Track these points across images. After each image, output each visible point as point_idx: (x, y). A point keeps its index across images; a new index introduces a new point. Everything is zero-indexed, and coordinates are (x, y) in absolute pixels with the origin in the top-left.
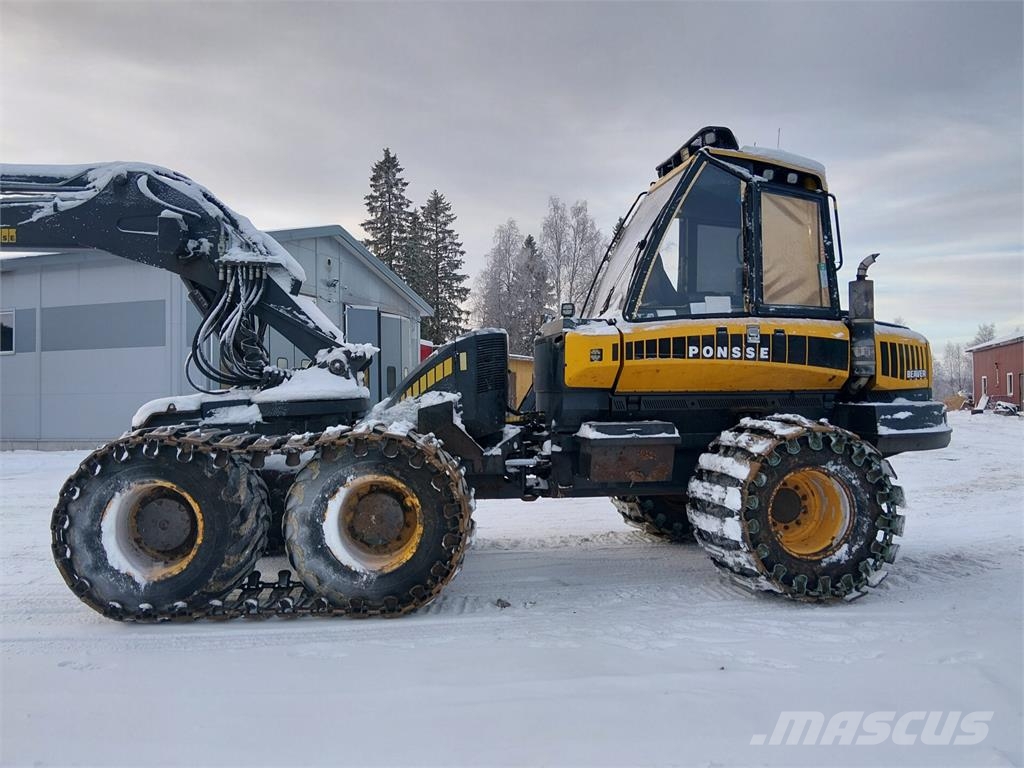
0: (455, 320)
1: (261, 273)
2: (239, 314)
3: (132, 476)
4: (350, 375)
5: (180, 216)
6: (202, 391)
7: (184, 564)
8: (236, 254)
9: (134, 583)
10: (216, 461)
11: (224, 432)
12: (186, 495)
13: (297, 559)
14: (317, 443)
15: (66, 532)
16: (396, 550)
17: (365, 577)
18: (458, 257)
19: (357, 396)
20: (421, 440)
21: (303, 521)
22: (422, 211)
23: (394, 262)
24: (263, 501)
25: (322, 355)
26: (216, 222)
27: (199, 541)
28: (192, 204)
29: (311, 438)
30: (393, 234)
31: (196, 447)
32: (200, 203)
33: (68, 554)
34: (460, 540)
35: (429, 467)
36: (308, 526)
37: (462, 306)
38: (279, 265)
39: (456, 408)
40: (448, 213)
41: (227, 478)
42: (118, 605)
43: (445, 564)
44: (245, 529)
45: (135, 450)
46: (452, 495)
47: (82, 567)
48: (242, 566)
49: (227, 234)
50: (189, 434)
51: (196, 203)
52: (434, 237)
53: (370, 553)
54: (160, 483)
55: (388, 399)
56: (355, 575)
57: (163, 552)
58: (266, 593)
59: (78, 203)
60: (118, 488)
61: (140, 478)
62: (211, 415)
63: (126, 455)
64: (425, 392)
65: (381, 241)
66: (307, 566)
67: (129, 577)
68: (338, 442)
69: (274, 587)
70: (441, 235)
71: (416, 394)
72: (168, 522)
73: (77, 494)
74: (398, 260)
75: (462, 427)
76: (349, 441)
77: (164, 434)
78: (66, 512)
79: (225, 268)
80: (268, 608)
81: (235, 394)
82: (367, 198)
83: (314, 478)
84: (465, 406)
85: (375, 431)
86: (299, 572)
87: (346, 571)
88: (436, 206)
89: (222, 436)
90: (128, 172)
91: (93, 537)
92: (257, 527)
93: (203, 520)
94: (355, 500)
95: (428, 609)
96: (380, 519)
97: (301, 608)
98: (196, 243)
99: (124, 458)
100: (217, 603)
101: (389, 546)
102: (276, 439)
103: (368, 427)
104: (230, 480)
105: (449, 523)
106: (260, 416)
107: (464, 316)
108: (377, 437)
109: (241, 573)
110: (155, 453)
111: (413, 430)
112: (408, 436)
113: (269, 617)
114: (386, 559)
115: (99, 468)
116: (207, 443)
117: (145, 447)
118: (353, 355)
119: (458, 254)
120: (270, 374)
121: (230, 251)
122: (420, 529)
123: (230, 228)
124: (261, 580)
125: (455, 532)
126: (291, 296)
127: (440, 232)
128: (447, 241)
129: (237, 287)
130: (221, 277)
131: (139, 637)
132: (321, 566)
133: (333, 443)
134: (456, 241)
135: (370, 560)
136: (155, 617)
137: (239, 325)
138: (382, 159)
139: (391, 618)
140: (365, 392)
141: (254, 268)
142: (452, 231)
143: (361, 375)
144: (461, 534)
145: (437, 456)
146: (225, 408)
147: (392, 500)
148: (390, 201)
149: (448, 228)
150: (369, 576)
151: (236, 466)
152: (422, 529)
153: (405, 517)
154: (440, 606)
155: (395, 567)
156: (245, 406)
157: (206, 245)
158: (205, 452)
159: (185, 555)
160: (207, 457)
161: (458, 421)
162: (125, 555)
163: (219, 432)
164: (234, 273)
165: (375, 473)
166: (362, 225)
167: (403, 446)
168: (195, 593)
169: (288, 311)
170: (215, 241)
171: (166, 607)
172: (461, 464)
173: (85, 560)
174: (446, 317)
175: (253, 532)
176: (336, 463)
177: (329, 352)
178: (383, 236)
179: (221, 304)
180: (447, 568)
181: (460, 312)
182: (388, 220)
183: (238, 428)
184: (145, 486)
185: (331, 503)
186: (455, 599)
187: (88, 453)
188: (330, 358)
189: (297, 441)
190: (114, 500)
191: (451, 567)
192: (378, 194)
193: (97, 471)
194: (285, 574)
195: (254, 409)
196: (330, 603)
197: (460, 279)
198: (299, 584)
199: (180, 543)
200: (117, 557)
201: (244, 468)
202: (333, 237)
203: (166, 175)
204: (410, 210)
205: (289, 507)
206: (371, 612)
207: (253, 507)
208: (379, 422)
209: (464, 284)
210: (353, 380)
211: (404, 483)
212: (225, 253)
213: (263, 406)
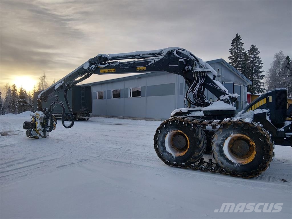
0: (259, 85)
1: (205, 74)
2: (198, 86)
3: (172, 129)
4: (230, 103)
5: (184, 60)
6: (188, 107)
7: (185, 153)
8: (198, 69)
9: (172, 156)
10: (193, 126)
11: (194, 118)
12: (185, 134)
13: (215, 156)
14: (221, 123)
15: (157, 141)
16: (246, 158)
17: (236, 165)
18: (260, 65)
19: (233, 110)
20: (256, 124)
21: (217, 145)
22: (248, 52)
23: (238, 68)
24: (205, 138)
25: (222, 97)
26: (193, 61)
27: (188, 147)
28: (187, 57)
29: (219, 122)
30: (238, 60)
31: (188, 122)
32: (189, 56)
33: (157, 147)
34: (270, 158)
35: (259, 133)
36: (219, 147)
37: (262, 81)
38: (210, 72)
39: (267, 114)
40: (257, 51)
41: (196, 131)
42: (168, 161)
43: (264, 165)
44: (201, 146)
45: (173, 122)
46: (267, 143)
47: (160, 150)
48: (200, 156)
49: (196, 64)
50: (186, 118)
51: (188, 56)
52: (252, 59)
53: (237, 157)
54: (179, 131)
55: (243, 111)
56: (233, 163)
57: (179, 149)
58: (205, 164)
59: (159, 59)
60: (169, 131)
61: (174, 129)
62: (190, 114)
63: (171, 123)
64: (256, 109)
65: (234, 62)
66: (218, 159)
67: (171, 155)
68: (228, 123)
69: (207, 163)
70: (254, 59)
71: (253, 109)
72: (180, 141)
73: (160, 132)
74: (239, 67)
75: (270, 121)
76: (232, 123)
77: (180, 118)
78: (157, 136)
79: (195, 74)
80: (207, 169)
81: (197, 108)
82: (230, 49)
83: (221, 133)
84: (271, 114)
85: (240, 120)
86: (216, 160)
87: (230, 162)
88: (253, 49)
89: (194, 119)
90: (171, 50)
91: (163, 143)
92: (204, 145)
93: (189, 142)
94: (233, 141)
95: (257, 178)
96: (241, 148)
97: (216, 170)
98: (188, 67)
99: (170, 124)
100: (193, 165)
101: (244, 156)
102: (209, 121)
103: (238, 119)
104: (196, 132)
105: (265, 152)
106: (204, 114)
107: (262, 84)
108: (241, 122)
109: (199, 158)
110: (178, 123)
111: (252, 121)
112: (251, 123)
113: (207, 171)
114: (242, 160)
115: (165, 126)
116: (190, 121)
117: (175, 121)
118: (231, 97)
119: (260, 64)
120: (207, 103)
121: (197, 69)
122: (255, 153)
123: (196, 62)
124: (204, 160)
125: (268, 155)
126: (213, 80)
127: (254, 58)
128: (257, 60)
129: (198, 78)
130: (194, 76)
131: (174, 170)
132: (223, 159)
133: (227, 124)
134: (260, 60)
135: (238, 160)
136: (177, 166)
137: (198, 89)
138: (235, 37)
139: (245, 178)
140: (235, 108)
141: (203, 73)
142: (258, 57)
143: (234, 103)
144: (270, 156)
145: (261, 130)
146: (194, 112)
147: (245, 142)
148: (237, 49)
149: (257, 56)
150: (237, 165)
151: (198, 128)
152: (256, 152)
153: (249, 148)
154: (261, 178)
155: (246, 163)
156: (199, 111)
157: (190, 67)
158: (190, 124)
159: (184, 151)
160: (190, 125)
161: (268, 118)
162: (170, 149)
163: (193, 118)
164: (197, 75)
165: (240, 134)
166: (228, 58)
167: (250, 126)
168: (187, 161)
169: (212, 85)
170: (192, 66)
171: (180, 164)
172: (270, 133)
173: (161, 148)
174: (256, 85)
175: (203, 147)
176: (227, 129)
177: (224, 96)
178: (235, 60)
179: (193, 83)
180: (265, 166)
181: (261, 83)
182: (237, 56)
183: (198, 117)
184: (175, 131)
185: (225, 141)
186: (266, 176)
187: (162, 122)
188: (224, 98)
189: (216, 122)
190: (168, 134)
191: (266, 166)
192: (233, 48)
193: (164, 127)
194: (210, 160)
195: (202, 112)
196: (225, 171)
197: (261, 72)
198: (215, 163)
199: (183, 147)
200: (168, 149)
201: (200, 129)
202: (220, 62)
203: (180, 50)
204: (244, 51)
205: (213, 141)
206: (238, 176)
207: (203, 140)
208: (241, 118)
209: (263, 74)
210: (231, 105)
211: (249, 137)
212: (195, 69)
213: (204, 112)
